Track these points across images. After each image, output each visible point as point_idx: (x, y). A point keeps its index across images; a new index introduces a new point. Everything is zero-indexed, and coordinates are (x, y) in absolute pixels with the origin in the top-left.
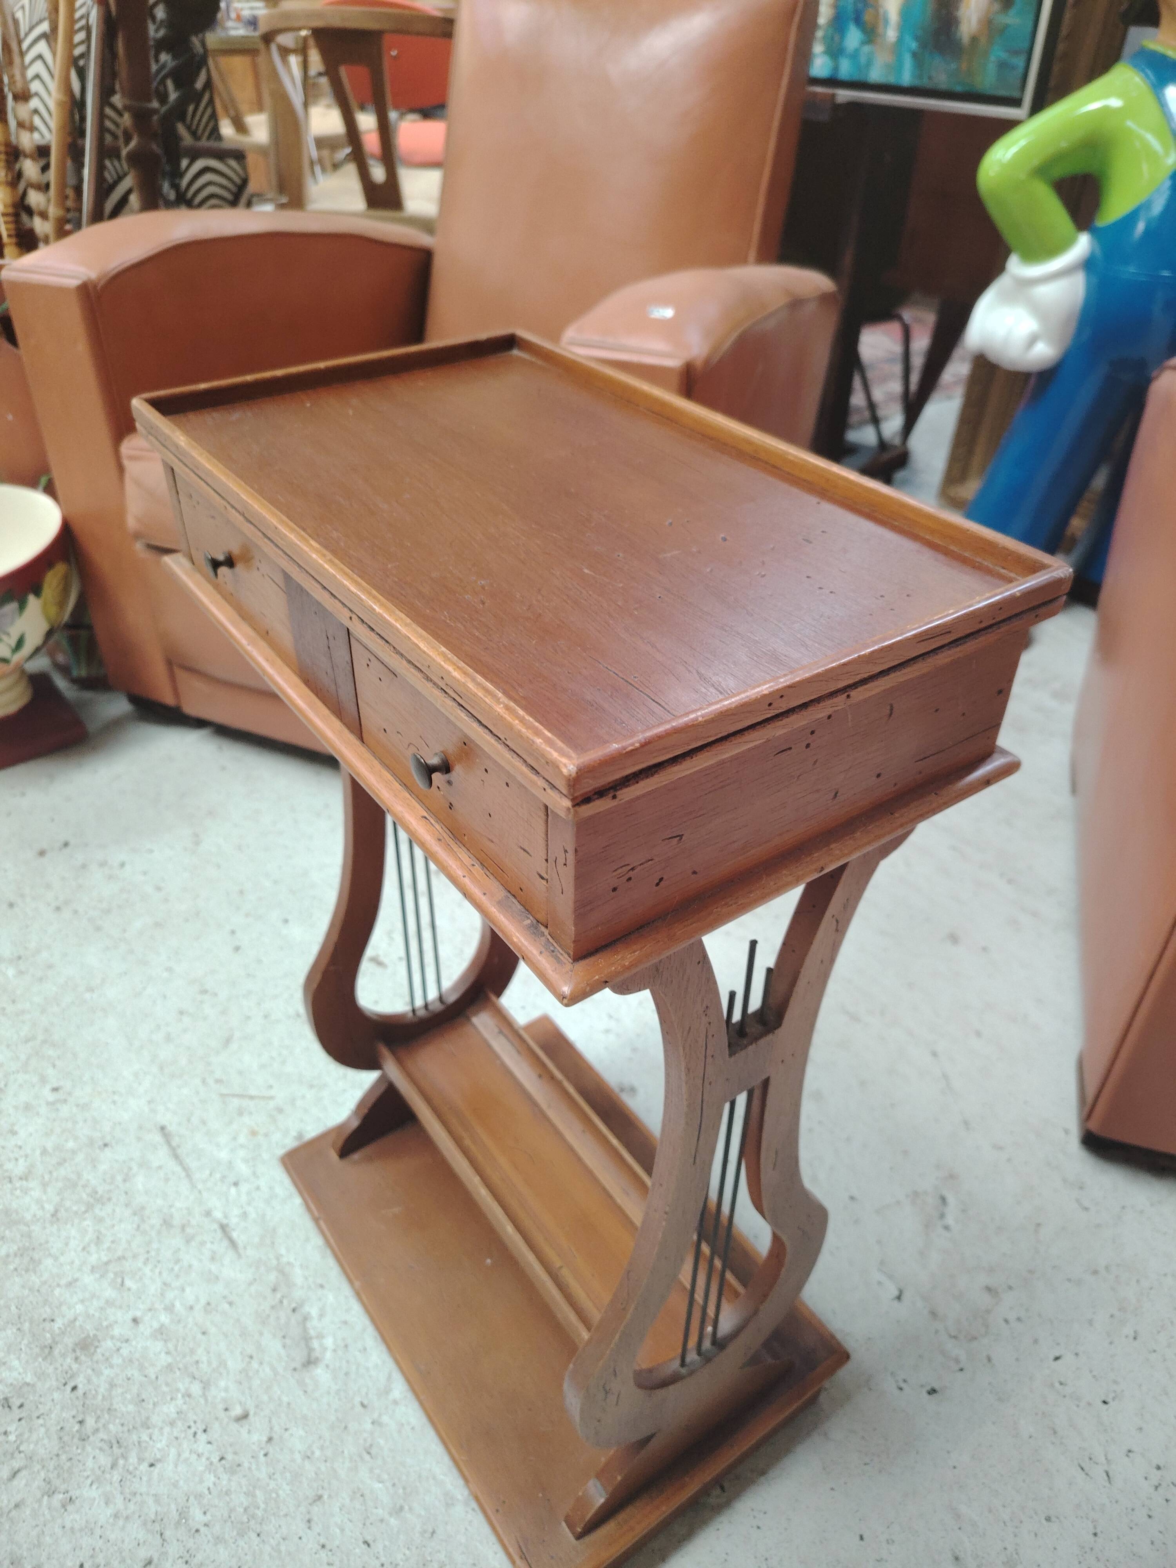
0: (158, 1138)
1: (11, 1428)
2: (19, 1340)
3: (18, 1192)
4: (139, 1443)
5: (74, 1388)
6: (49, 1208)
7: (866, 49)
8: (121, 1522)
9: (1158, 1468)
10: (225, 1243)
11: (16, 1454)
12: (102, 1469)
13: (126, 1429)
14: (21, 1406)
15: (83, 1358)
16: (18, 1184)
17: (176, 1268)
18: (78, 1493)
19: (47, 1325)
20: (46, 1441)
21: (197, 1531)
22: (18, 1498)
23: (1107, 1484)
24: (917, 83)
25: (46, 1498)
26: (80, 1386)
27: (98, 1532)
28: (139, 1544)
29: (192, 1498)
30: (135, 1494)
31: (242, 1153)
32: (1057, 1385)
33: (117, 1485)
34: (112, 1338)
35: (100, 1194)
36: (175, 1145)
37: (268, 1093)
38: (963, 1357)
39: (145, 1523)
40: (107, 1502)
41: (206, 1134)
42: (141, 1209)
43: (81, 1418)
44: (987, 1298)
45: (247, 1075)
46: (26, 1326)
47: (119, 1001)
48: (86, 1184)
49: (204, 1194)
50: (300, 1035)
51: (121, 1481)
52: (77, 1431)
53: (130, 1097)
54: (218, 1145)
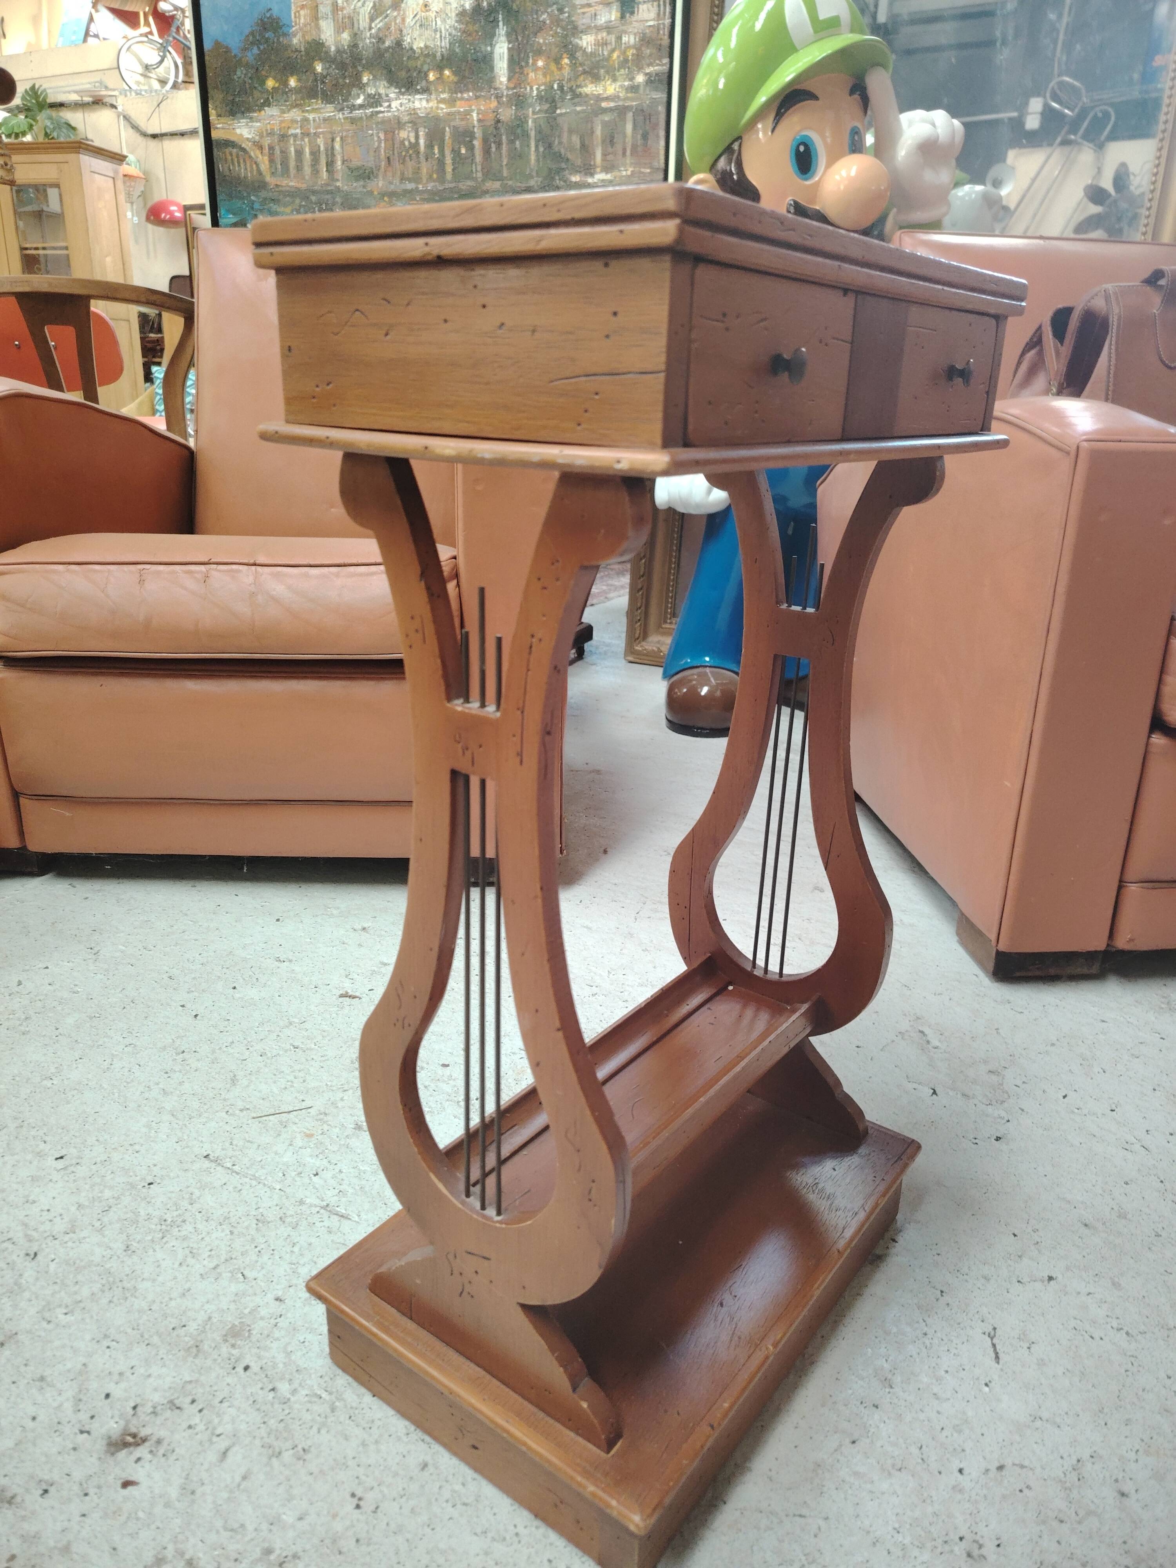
0: (206, 1164)
1: (196, 1420)
2: (153, 1353)
3: (70, 1244)
5: (246, 1368)
6: (119, 1246)
8: (372, 1448)
10: (336, 1218)
11: (215, 1439)
12: (323, 1415)
13: (327, 1378)
14: (193, 1401)
15: (239, 1342)
16: (66, 1238)
18: (309, 1443)
19: (182, 1332)
20: (243, 1417)
22: (243, 1470)
23: (1147, 1152)
25: (274, 1460)
26: (252, 1364)
27: (351, 1463)
28: (404, 1456)
30: (373, 1421)
31: (307, 1152)
32: (1076, 1111)
33: (347, 1422)
34: (262, 1318)
35: (170, 1220)
36: (229, 1165)
37: (304, 1105)
38: (1003, 1114)
39: (399, 1439)
40: (346, 1438)
41: (258, 1148)
42: (226, 1218)
43: (271, 1387)
44: (994, 1078)
45: (271, 1098)
46: (155, 1340)
47: (88, 1079)
48: (149, 1218)
49: (288, 1190)
50: (307, 1060)
51: (350, 1417)
52: (274, 1398)
53: (152, 1144)
54: (276, 1153)
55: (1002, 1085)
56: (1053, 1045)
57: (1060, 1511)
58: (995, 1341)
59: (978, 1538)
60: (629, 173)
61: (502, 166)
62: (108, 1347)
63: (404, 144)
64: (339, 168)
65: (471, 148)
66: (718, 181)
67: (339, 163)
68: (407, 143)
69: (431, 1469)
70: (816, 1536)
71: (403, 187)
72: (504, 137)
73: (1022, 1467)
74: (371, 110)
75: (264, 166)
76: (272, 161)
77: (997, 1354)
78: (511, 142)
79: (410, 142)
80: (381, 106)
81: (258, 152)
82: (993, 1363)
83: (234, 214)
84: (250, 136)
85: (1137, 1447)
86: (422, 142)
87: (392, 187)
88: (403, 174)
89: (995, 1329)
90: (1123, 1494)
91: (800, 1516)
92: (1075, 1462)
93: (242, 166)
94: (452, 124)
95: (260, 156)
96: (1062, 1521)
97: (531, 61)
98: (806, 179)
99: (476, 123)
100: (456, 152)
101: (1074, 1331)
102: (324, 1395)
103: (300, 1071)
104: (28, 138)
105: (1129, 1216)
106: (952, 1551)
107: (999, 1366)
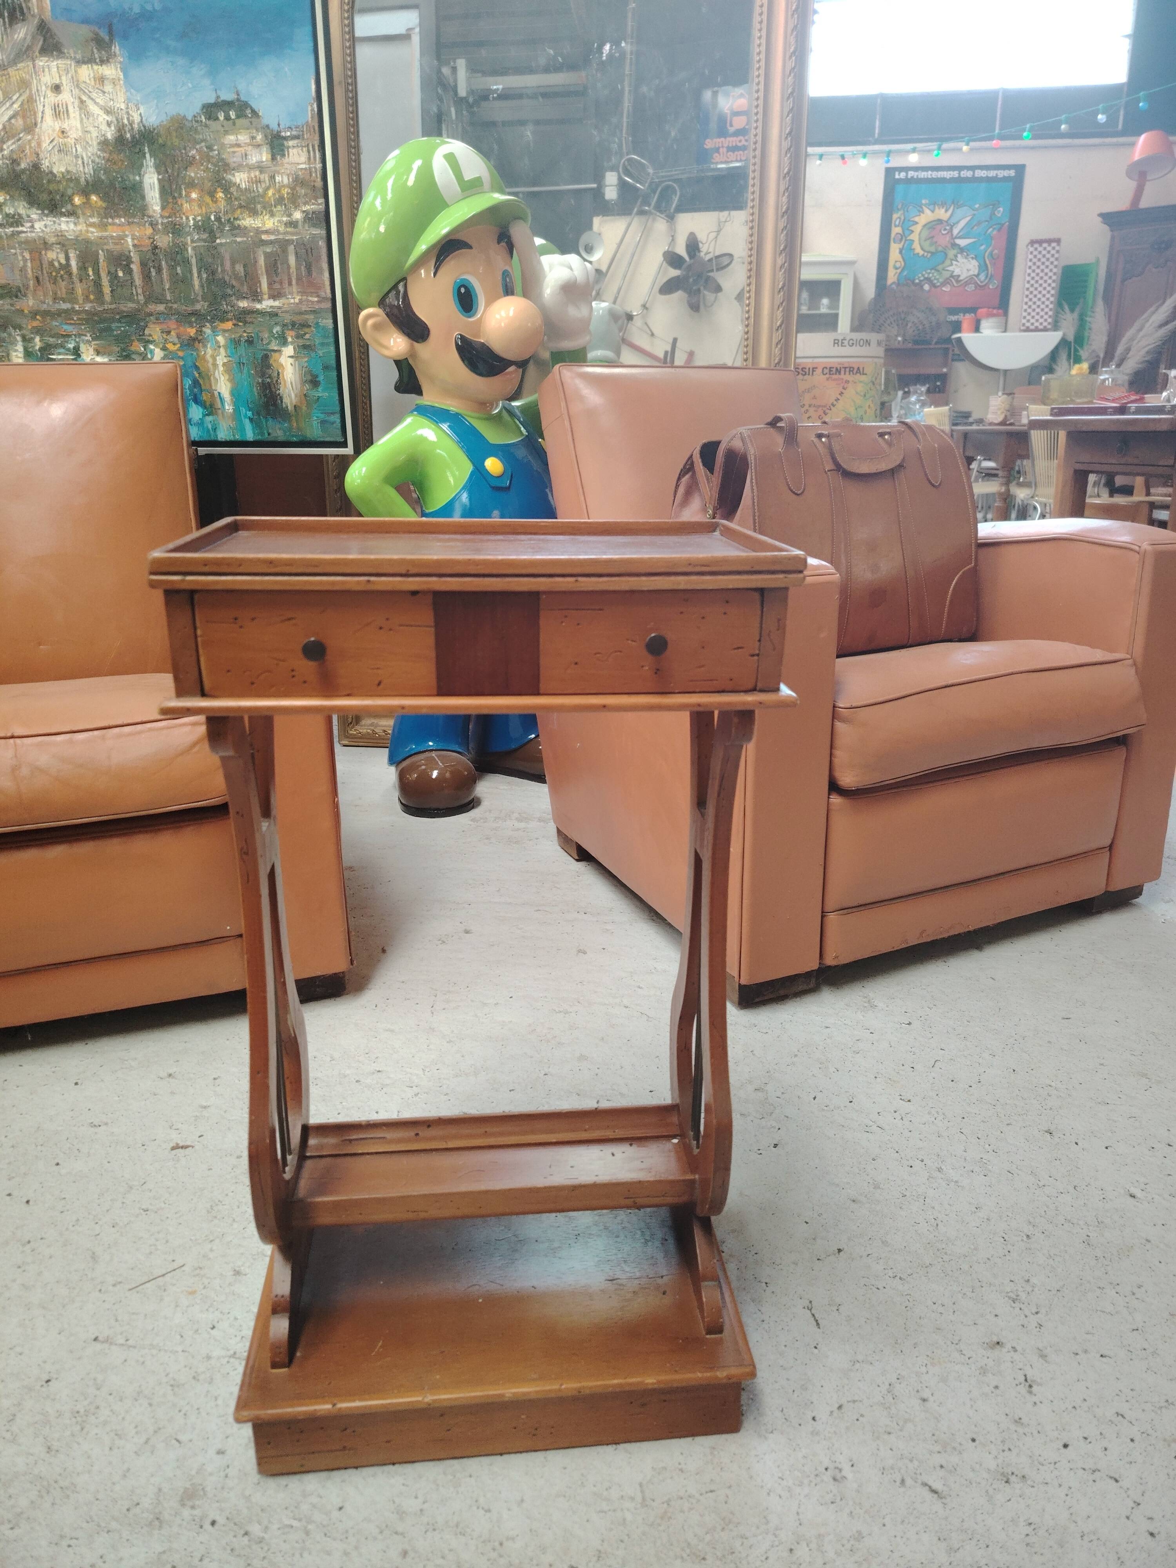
0: (98, 1346)
2: (117, 1537)
4: (314, 1506)
5: (213, 1523)
6: (39, 1450)
7: (209, 419)
9: (895, 1112)
12: (300, 1541)
13: (292, 1508)
15: (197, 1503)
19: (137, 1510)
21: (421, 1510)
23: (883, 1131)
26: (217, 1518)
28: (384, 1552)
29: (396, 1500)
30: (347, 1532)
31: (196, 1309)
32: (825, 1108)
33: (324, 1539)
34: (211, 1474)
35: (82, 1411)
36: (122, 1341)
37: (175, 1265)
38: (774, 1124)
39: (375, 1539)
40: (329, 1553)
41: (145, 1318)
42: (139, 1393)
43: (242, 1532)
44: (760, 1094)
45: (140, 1266)
46: (114, 1525)
48: (60, 1414)
49: (191, 1349)
50: (162, 1220)
51: (325, 1535)
52: (249, 1541)
53: (33, 1342)
54: (166, 1318)
55: (767, 1099)
56: (796, 1056)
57: (887, 1426)
58: (813, 1311)
59: (837, 1465)
60: (297, 301)
61: (164, 290)
62: (69, 1546)
63: (54, 265)
65: (129, 272)
66: (387, 315)
68: (56, 264)
70: (726, 1503)
71: (57, 306)
72: (163, 263)
73: (854, 1401)
74: (11, 229)
77: (817, 1321)
78: (172, 268)
79: (60, 264)
80: (22, 226)
82: (816, 1329)
85: (926, 1362)
86: (73, 263)
87: (45, 306)
88: (55, 294)
89: (811, 1302)
90: (924, 1400)
91: (711, 1491)
92: (888, 1386)
94: (105, 247)
96: (889, 1433)
97: (184, 193)
98: (470, 317)
99: (131, 247)
100: (113, 277)
102: (295, 1523)
103: (158, 1233)
105: (882, 1186)
106: (822, 1481)
107: (821, 1330)
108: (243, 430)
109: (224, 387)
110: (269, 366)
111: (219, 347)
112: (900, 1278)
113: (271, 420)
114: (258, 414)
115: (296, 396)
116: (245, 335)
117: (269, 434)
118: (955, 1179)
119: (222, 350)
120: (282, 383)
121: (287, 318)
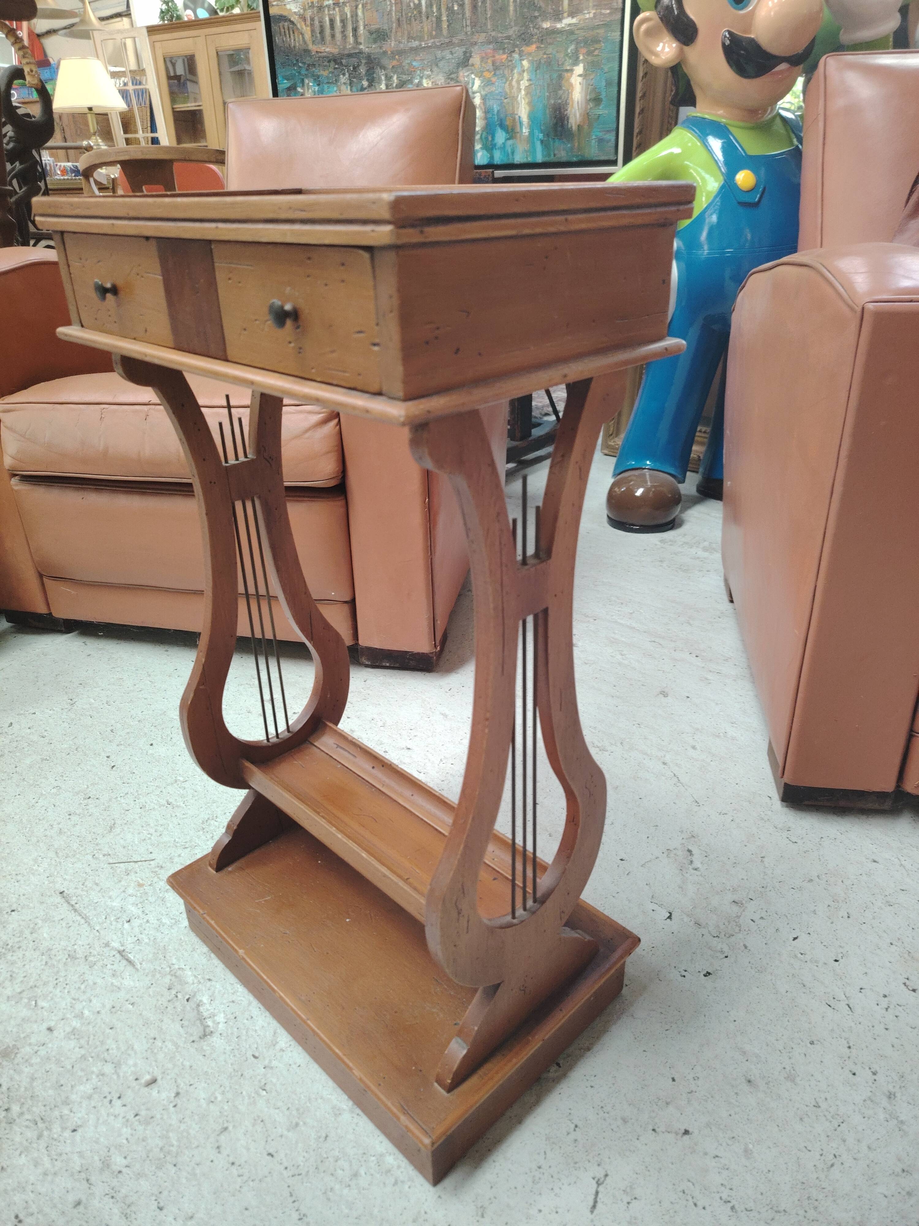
0: (59, 899)
4: (61, 1116)
7: (510, 142)
8: (49, 1178)
9: (885, 996)
10: (124, 962)
12: (30, 1141)
13: (48, 1108)
15: (4, 1063)
17: (83, 987)
18: (9, 1162)
21: (120, 1172)
23: (850, 1013)
24: (547, 159)
26: (4, 1084)
27: (30, 1188)
28: (68, 1192)
29: (112, 1149)
30: (61, 1155)
31: (132, 900)
32: (799, 955)
33: (44, 1150)
34: (30, 1044)
35: (10, 944)
36: (73, 903)
37: (150, 857)
38: (726, 949)
39: (72, 1175)
40: (36, 1165)
41: (99, 892)
42: (49, 950)
44: (735, 908)
45: (130, 848)
47: (16, 814)
49: (102, 932)
50: (171, 816)
51: (48, 1147)
52: (4, 1117)
53: (31, 876)
54: (110, 897)
55: (738, 917)
56: (811, 881)
58: (601, 1189)
60: (591, 15)
61: (486, 19)
63: (410, 6)
64: (362, 32)
65: (462, 5)
66: (661, 19)
67: (362, 28)
68: (412, 5)
69: (81, 1208)
71: (410, 45)
75: (308, 36)
76: (313, 31)
77: (595, 1202)
79: (414, 4)
81: (303, 23)
82: (587, 1211)
83: (287, 80)
84: (296, 10)
87: (402, 46)
88: (409, 33)
89: (606, 1175)
93: (292, 37)
95: (304, 27)
98: (742, 9)
100: (450, 9)
101: (681, 1194)
103: (162, 825)
104: (236, 11)
105: (798, 1080)
107: (591, 1217)
108: (533, 151)
109: (523, 110)
110: (560, 87)
111: (524, 71)
112: (733, 1208)
113: (557, 140)
114: (548, 135)
115: (580, 115)
116: (545, 56)
117: (555, 155)
118: (903, 1118)
119: (526, 75)
120: (571, 103)
121: (581, 34)
